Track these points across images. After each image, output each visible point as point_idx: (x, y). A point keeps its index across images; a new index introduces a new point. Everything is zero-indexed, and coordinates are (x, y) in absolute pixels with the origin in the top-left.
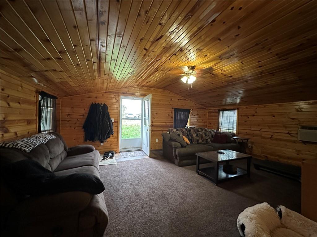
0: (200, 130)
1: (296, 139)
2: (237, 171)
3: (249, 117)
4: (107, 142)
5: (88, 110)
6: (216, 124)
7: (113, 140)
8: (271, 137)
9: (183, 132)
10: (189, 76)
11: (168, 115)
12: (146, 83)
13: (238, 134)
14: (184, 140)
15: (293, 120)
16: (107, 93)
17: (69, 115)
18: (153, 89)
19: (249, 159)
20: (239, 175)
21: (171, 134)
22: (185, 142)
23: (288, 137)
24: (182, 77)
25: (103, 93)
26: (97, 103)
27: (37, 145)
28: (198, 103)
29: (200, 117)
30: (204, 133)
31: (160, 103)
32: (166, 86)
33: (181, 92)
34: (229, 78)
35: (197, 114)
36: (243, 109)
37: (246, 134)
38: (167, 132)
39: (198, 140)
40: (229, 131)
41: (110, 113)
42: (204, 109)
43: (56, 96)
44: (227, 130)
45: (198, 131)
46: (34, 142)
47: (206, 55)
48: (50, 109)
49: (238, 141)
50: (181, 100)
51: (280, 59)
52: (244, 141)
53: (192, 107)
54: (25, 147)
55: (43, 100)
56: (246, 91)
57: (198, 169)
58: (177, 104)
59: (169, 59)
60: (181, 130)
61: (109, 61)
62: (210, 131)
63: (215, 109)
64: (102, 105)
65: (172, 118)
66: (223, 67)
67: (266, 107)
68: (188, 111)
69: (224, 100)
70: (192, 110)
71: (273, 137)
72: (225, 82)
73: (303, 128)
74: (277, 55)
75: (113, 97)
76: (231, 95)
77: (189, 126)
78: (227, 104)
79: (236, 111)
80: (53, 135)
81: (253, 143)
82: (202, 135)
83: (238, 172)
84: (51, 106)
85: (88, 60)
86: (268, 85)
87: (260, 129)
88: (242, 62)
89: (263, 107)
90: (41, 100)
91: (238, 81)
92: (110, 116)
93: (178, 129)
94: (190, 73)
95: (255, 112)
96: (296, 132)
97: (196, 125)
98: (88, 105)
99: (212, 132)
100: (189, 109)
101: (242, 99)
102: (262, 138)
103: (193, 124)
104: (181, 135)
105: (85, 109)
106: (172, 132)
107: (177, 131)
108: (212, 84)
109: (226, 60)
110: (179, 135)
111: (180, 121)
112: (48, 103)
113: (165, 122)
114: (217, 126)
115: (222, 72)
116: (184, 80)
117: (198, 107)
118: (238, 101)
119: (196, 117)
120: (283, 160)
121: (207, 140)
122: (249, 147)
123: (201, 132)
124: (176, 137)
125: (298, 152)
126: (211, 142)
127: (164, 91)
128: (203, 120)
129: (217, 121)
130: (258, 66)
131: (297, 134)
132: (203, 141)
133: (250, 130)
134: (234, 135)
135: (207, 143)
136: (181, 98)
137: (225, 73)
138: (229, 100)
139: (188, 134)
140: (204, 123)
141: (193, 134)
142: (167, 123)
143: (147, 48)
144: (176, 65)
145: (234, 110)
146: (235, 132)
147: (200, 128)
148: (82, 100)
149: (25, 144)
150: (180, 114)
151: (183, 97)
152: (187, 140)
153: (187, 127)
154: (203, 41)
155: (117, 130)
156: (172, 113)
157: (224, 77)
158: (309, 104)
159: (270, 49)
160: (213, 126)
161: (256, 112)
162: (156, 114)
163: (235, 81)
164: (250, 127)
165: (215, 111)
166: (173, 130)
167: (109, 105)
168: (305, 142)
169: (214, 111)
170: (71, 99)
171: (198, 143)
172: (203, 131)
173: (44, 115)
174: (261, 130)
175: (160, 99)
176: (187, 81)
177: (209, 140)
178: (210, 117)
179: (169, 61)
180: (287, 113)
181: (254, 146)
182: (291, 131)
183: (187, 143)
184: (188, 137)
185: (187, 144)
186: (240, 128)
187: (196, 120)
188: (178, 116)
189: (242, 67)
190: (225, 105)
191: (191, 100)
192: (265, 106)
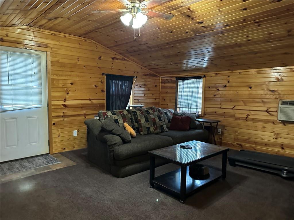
0: (150, 111)
1: (275, 118)
2: (209, 173)
3: (220, 89)
6: (172, 101)
8: (247, 118)
9: (124, 117)
11: (95, 86)
12: (47, 20)
13: (205, 114)
14: (126, 129)
15: (272, 93)
18: (62, 35)
20: (213, 179)
21: (103, 121)
22: (128, 133)
23: (266, 117)
24: (121, 14)
28: (145, 66)
29: (149, 90)
30: (157, 115)
31: (78, 63)
32: (90, 32)
33: (116, 46)
34: (198, 24)
35: (145, 85)
36: (211, 77)
37: (215, 113)
38: (95, 118)
39: (148, 128)
40: (192, 110)
42: (154, 76)
44: (190, 110)
45: (147, 112)
49: (205, 125)
50: (117, 59)
52: (213, 124)
53: (136, 73)
56: (215, 49)
57: (152, 178)
58: (111, 67)
60: (121, 112)
62: (165, 112)
63: (172, 77)
65: (103, 91)
66: (191, 3)
67: (242, 74)
68: (129, 80)
69: (185, 62)
70: (137, 77)
71: (249, 117)
72: (192, 31)
73: (284, 103)
76: (198, 54)
77: (131, 105)
78: (189, 68)
79: (202, 80)
81: (223, 127)
82: (154, 119)
83: (211, 175)
86: (249, 40)
87: (233, 106)
89: (238, 73)
91: (211, 30)
93: (114, 111)
94: (137, 8)
95: (227, 82)
96: (275, 110)
97: (143, 103)
99: (169, 113)
101: (212, 60)
102: (236, 119)
103: (139, 102)
104: (121, 121)
106: (104, 117)
107: (113, 114)
108: (171, 34)
110: (116, 121)
111: (117, 97)
113: (90, 100)
114: (174, 104)
115: (189, 13)
116: (126, 20)
117: (146, 74)
118: (205, 65)
119: (143, 89)
120: (259, 148)
121: (162, 127)
122: (219, 132)
124: (113, 127)
125: (277, 136)
126: (167, 130)
127: (86, 41)
128: (153, 95)
129: (175, 95)
131: (276, 111)
132: (156, 129)
133: (220, 108)
134: (199, 117)
135: (162, 132)
136: (118, 57)
137: (193, 15)
138: (192, 63)
139: (131, 119)
140: (155, 99)
141: (141, 118)
145: (199, 77)
146: (200, 111)
147: (151, 108)
150: (117, 85)
151: (120, 54)
152: (130, 130)
153: (129, 107)
156: (102, 82)
157: (191, 22)
160: (169, 104)
161: (229, 82)
162: (72, 84)
163: (206, 31)
164: (220, 104)
165: (171, 80)
168: (284, 122)
169: (169, 80)
171: (149, 133)
172: (156, 113)
174: (235, 108)
175: (78, 55)
176: (131, 23)
177: (165, 126)
178: (163, 90)
180: (267, 83)
181: (225, 131)
182: (270, 108)
183: (131, 135)
185: (132, 137)
186: (206, 106)
187: (143, 95)
188: (113, 89)
189: (219, 8)
190: (187, 70)
191: (133, 61)
192: (240, 73)
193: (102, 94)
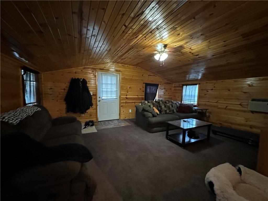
0: (167, 102)
1: (246, 109)
3: (209, 91)
4: (87, 113)
5: (69, 84)
6: (180, 97)
7: (92, 111)
8: (226, 108)
9: (153, 104)
10: (161, 53)
11: (140, 89)
12: (121, 60)
13: (198, 105)
14: (154, 110)
15: (244, 94)
16: (85, 69)
17: (51, 89)
18: (126, 66)
19: (209, 126)
20: (201, 139)
21: (143, 105)
22: (155, 112)
23: (240, 108)
24: (155, 54)
25: (82, 69)
26: (77, 78)
27: (24, 117)
28: (165, 79)
29: (166, 91)
31: (133, 78)
32: (138, 64)
33: (151, 69)
34: (195, 56)
35: (164, 88)
36: (203, 84)
37: (205, 105)
38: (140, 104)
39: (166, 111)
41: (89, 87)
42: (170, 84)
43: (38, 71)
44: (190, 102)
46: (21, 114)
47: (179, 34)
48: (33, 83)
49: (198, 111)
50: (151, 75)
51: (245, 39)
52: (203, 111)
53: (160, 82)
54: (13, 120)
55: (25, 75)
56: (206, 69)
57: (167, 135)
58: (147, 80)
59: (145, 37)
60: (152, 102)
61: (90, 37)
62: (175, 103)
63: (180, 84)
64: (82, 80)
65: (143, 91)
66: (192, 46)
67: (223, 82)
68: (156, 86)
69: (188, 76)
70: (160, 84)
72: (192, 60)
73: (253, 100)
74: (242, 35)
75: (91, 72)
76: (195, 72)
77: (157, 99)
78: (190, 79)
79: (197, 86)
80: (38, 107)
81: (210, 113)
82: (169, 106)
83: (200, 137)
84: (34, 80)
85: (70, 35)
86: (228, 63)
87: (216, 101)
88: (209, 42)
89: (221, 82)
90: (24, 74)
91: (203, 59)
92: (89, 89)
93: (149, 101)
94: (163, 51)
95: (213, 87)
97: (163, 98)
98: (69, 80)
99: (177, 104)
100: (158, 83)
101: (204, 75)
102: (218, 109)
103: (161, 97)
104: (152, 106)
105: (65, 84)
106: (144, 104)
107: (148, 103)
108: (180, 62)
109: (196, 39)
110: (150, 106)
111: (150, 94)
112: (31, 77)
113: (137, 95)
114: (181, 99)
115: (191, 51)
116: (157, 57)
117: (165, 82)
118: (200, 77)
119: (163, 90)
120: (234, 127)
121: (173, 110)
122: (207, 116)
123: (168, 103)
124: (148, 108)
125: (247, 120)
126: (176, 112)
127: (136, 68)
128: (169, 94)
129: (181, 94)
130: (224, 45)
131: (247, 105)
132: (170, 112)
133: (208, 102)
134: (195, 106)
135: (173, 113)
136: (151, 74)
137: (193, 52)
138: (192, 76)
139: (157, 105)
140: (170, 96)
141: (162, 105)
142: (139, 96)
143: (127, 25)
144: (150, 43)
145: (196, 84)
146: (196, 103)
147: (168, 101)
148: (62, 75)
149: (12, 117)
150: (150, 89)
151: (153, 73)
152: (157, 111)
154: (178, 19)
155: (95, 102)
156: (143, 87)
157: (191, 55)
158: (260, 80)
159: (237, 30)
160: (177, 98)
162: (130, 88)
163: (200, 59)
164: (209, 100)
165: (179, 86)
166: (145, 102)
167: (88, 80)
168: (253, 112)
170: (52, 74)
171: (166, 113)
172: (170, 103)
173: (28, 88)
174: (218, 102)
175: (133, 75)
176: (160, 59)
177: (175, 110)
178: (175, 91)
179: (145, 39)
180: (241, 88)
181: (211, 115)
182: (242, 103)
184: (158, 108)
185: (157, 114)
186: (200, 100)
187: (163, 94)
188: (148, 90)
189: (208, 47)
190: (189, 81)
191: (159, 76)
193: (143, 93)
